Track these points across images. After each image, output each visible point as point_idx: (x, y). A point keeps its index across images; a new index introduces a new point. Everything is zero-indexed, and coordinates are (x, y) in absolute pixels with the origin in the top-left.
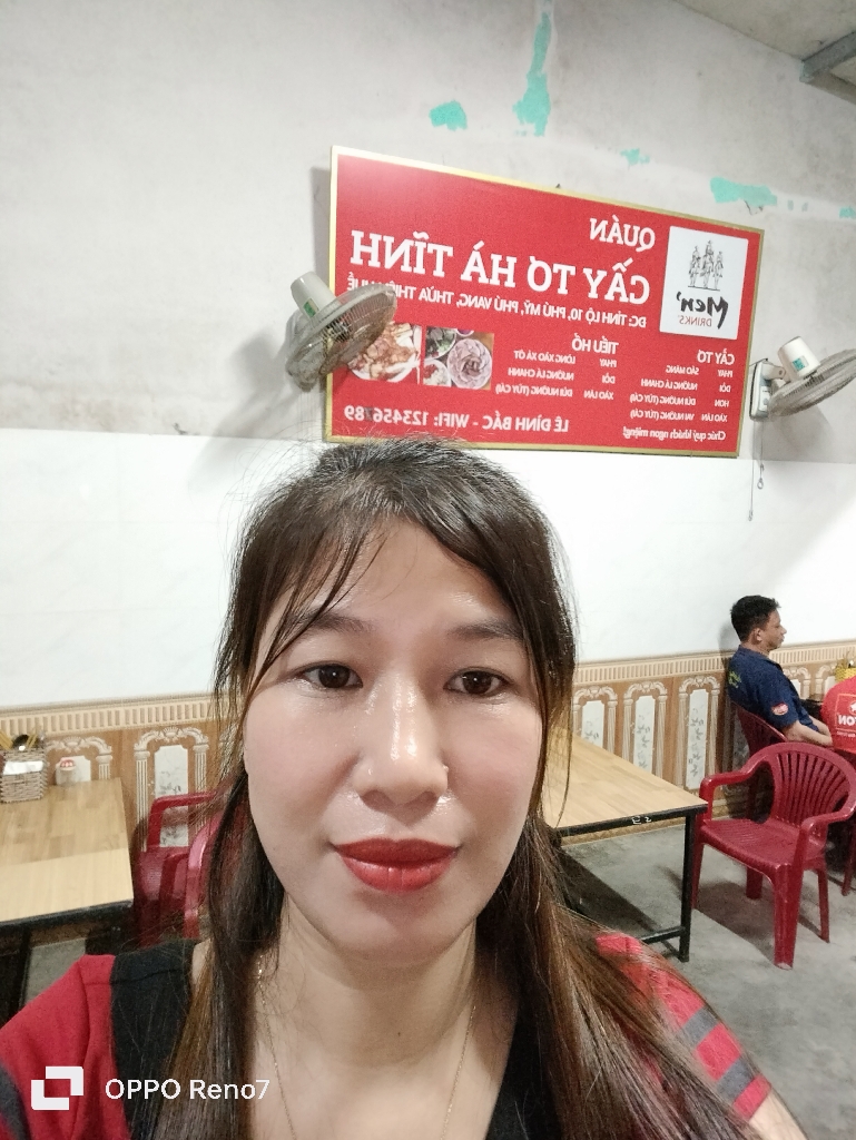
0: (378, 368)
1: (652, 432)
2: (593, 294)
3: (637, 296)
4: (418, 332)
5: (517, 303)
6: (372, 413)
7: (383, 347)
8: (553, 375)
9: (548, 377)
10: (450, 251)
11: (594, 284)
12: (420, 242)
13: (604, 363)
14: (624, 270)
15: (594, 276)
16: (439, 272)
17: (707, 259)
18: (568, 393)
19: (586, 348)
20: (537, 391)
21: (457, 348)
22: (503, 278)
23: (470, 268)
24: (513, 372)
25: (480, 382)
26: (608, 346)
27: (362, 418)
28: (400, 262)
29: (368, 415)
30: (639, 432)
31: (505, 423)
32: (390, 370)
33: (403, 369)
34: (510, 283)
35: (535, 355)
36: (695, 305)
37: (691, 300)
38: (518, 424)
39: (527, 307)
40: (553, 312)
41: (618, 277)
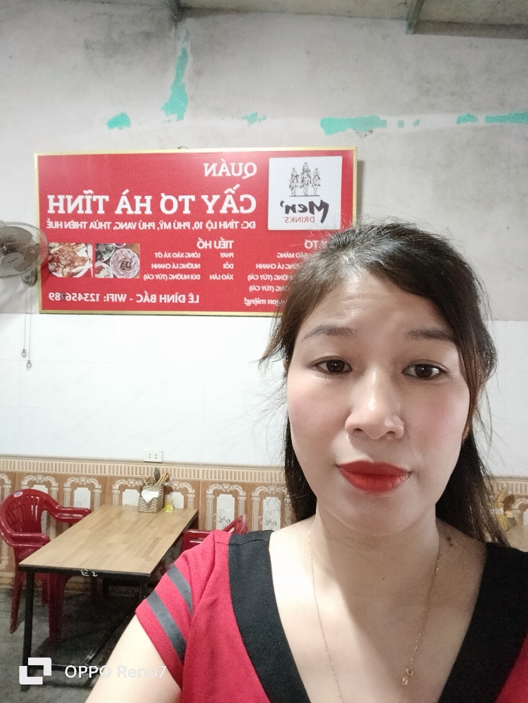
0: (67, 270)
1: (269, 301)
2: (210, 211)
3: (246, 208)
4: (90, 248)
5: (154, 223)
6: (65, 296)
7: (69, 258)
8: (184, 266)
9: (180, 268)
10: (107, 198)
11: (210, 205)
12: (89, 195)
13: (223, 255)
14: (233, 192)
15: (210, 199)
16: (101, 211)
17: (305, 175)
18: (198, 277)
19: (208, 247)
20: (173, 277)
21: (116, 255)
22: (143, 209)
23: (121, 206)
24: (155, 266)
25: (133, 273)
26: (225, 244)
27: (59, 299)
28: (77, 208)
29: (63, 297)
30: (257, 301)
31: (152, 298)
32: (74, 271)
33: (82, 270)
34: (148, 212)
35: (169, 254)
36: (298, 208)
37: (294, 206)
38: (161, 298)
39: (161, 225)
40: (180, 225)
41: (229, 198)
